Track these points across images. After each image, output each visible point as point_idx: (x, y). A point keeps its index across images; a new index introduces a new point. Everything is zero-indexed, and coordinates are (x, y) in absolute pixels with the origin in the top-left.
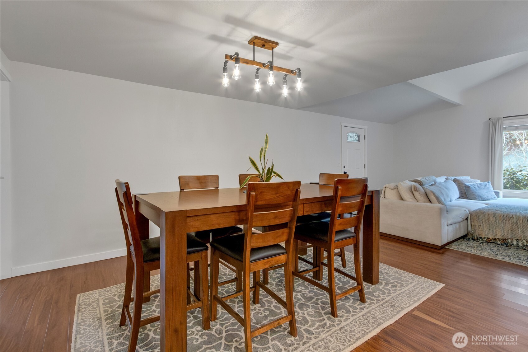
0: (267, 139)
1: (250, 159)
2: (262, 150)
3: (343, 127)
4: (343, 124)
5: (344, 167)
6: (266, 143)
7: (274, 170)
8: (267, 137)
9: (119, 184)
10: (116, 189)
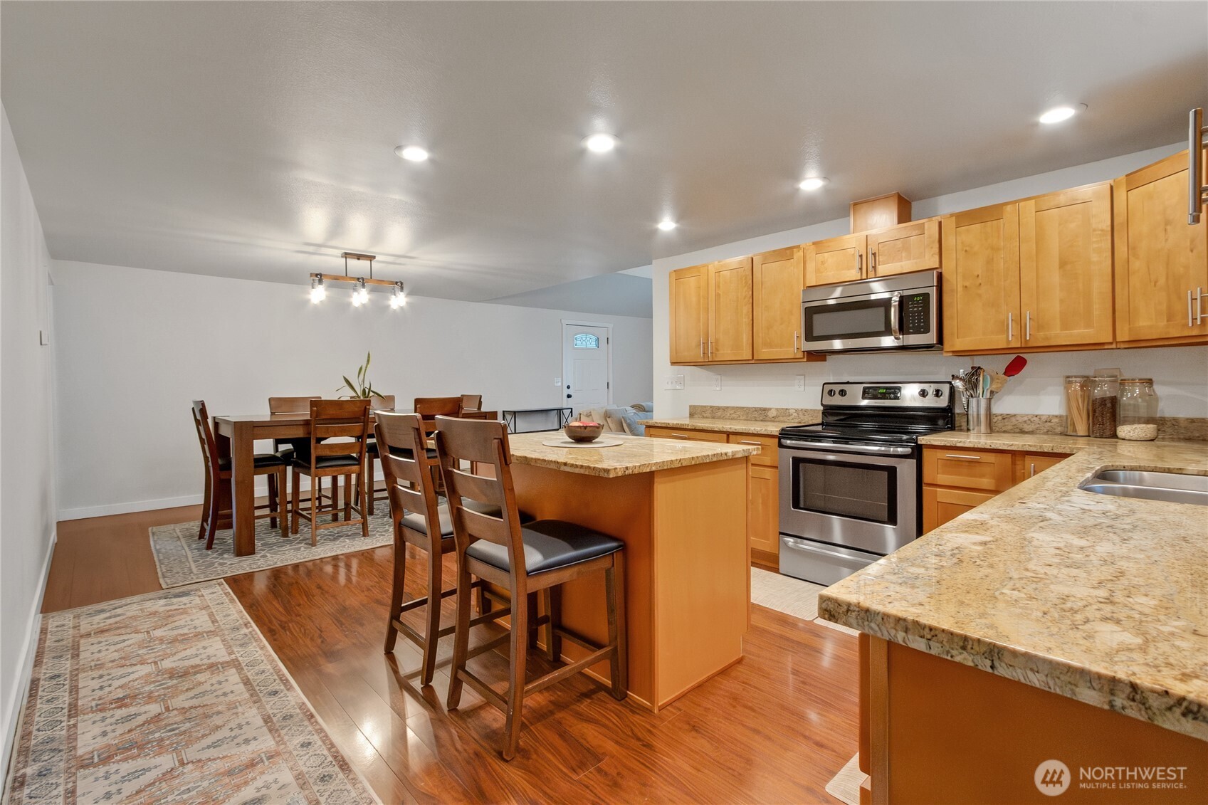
0: (369, 357)
1: (345, 378)
2: (361, 369)
3: (564, 325)
4: (564, 322)
5: (568, 387)
6: (368, 361)
7: (372, 389)
8: (369, 354)
9: (196, 403)
10: (193, 409)
